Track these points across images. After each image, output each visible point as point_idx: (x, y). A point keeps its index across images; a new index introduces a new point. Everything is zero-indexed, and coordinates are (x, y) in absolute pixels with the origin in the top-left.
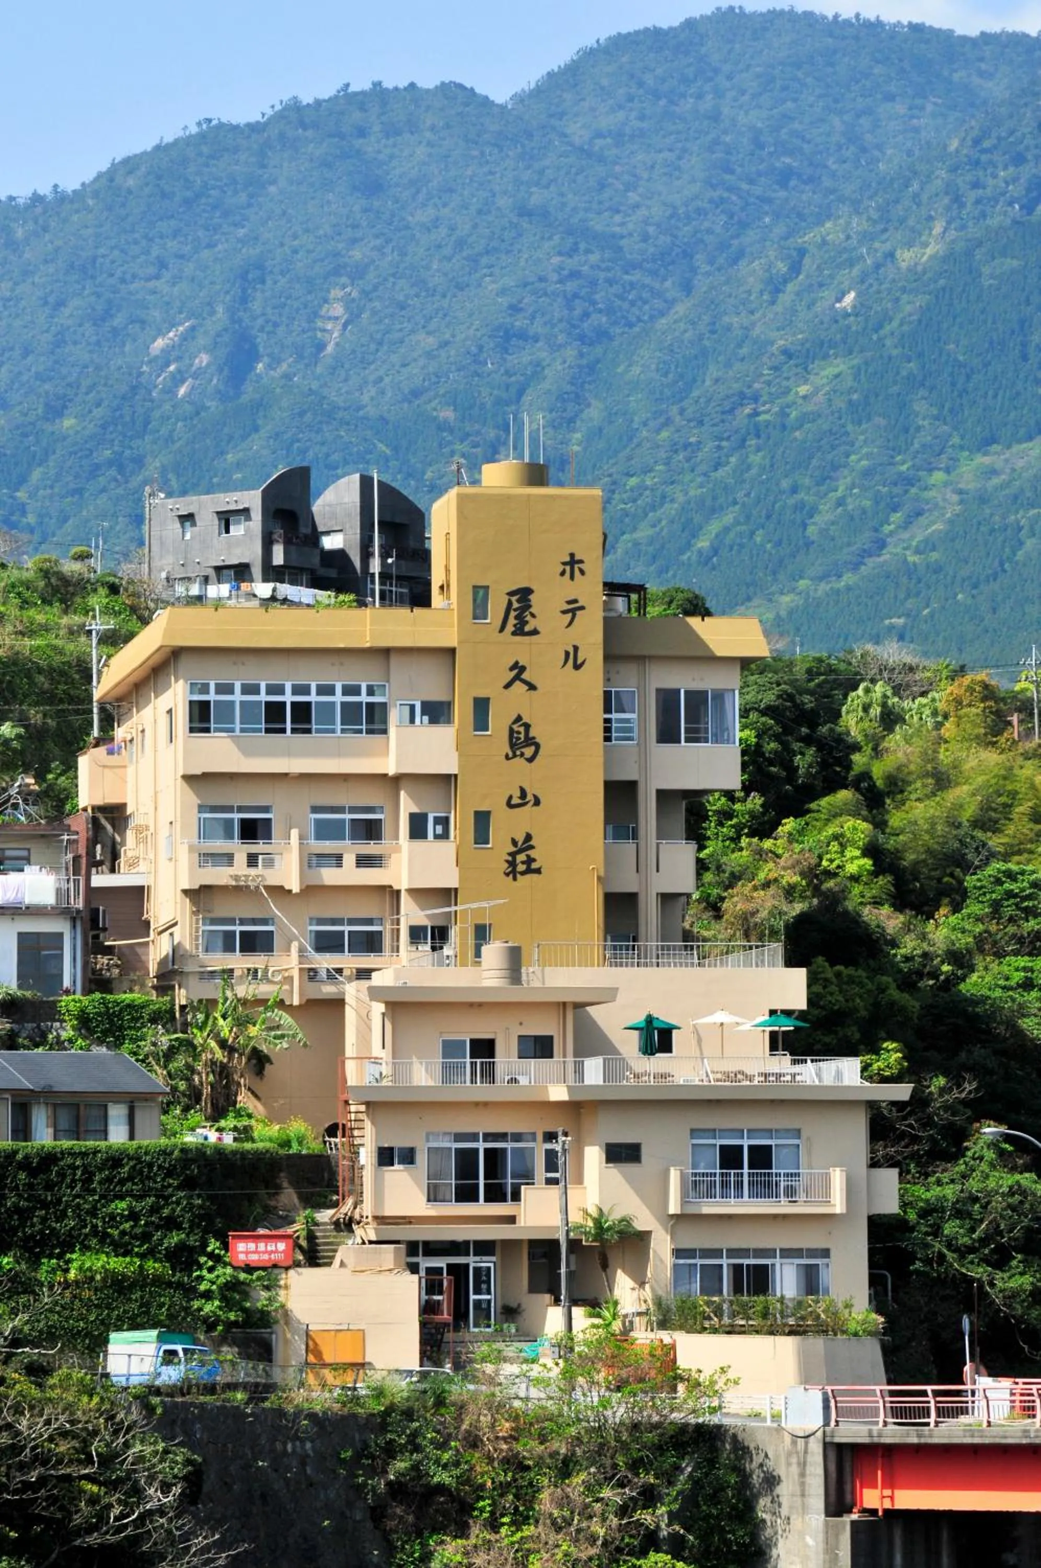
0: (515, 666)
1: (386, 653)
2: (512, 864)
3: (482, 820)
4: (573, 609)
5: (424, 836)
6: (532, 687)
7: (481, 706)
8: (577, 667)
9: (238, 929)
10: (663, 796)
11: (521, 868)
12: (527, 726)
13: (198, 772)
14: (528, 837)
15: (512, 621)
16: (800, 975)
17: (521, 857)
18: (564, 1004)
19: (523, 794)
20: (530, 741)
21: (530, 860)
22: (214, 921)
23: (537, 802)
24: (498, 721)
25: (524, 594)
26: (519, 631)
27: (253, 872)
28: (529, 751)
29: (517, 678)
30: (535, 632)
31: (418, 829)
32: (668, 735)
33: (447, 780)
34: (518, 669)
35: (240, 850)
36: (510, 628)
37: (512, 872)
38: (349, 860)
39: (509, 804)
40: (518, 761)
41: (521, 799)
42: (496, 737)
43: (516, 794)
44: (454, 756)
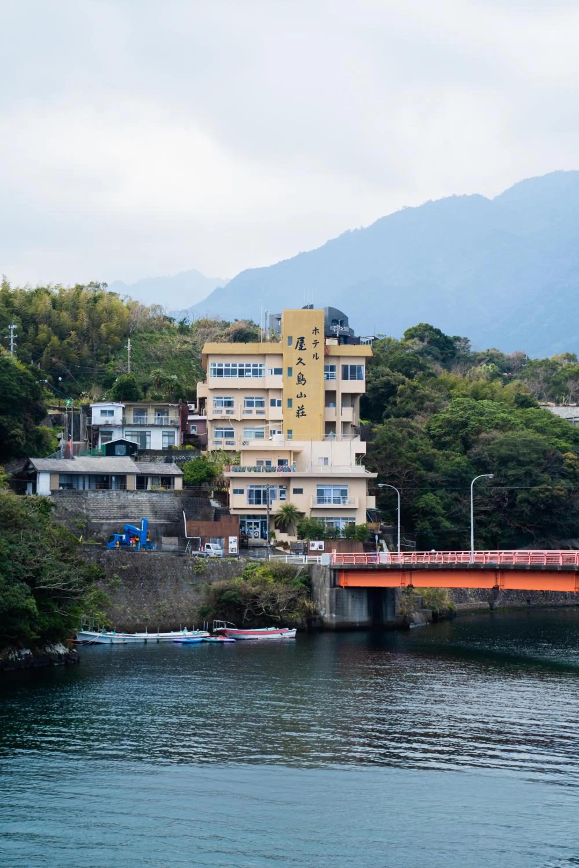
0: (299, 359)
1: (264, 355)
2: (298, 413)
3: (290, 401)
4: (316, 343)
5: (275, 405)
6: (304, 364)
7: (290, 370)
8: (317, 359)
9: (224, 431)
10: (343, 395)
11: (301, 414)
12: (303, 375)
13: (213, 388)
14: (303, 406)
15: (299, 346)
16: (364, 443)
17: (301, 412)
18: (291, 451)
19: (301, 394)
20: (303, 379)
21: (303, 412)
22: (217, 429)
23: (305, 396)
24: (295, 373)
25: (302, 339)
26: (301, 349)
27: (228, 415)
28: (303, 382)
29: (300, 362)
30: (305, 349)
31: (273, 403)
32: (345, 377)
33: (280, 390)
35: (224, 409)
36: (298, 348)
37: (298, 415)
38: (254, 412)
39: (298, 397)
40: (300, 385)
41: (301, 395)
42: (294, 378)
43: (299, 394)
44: (282, 383)
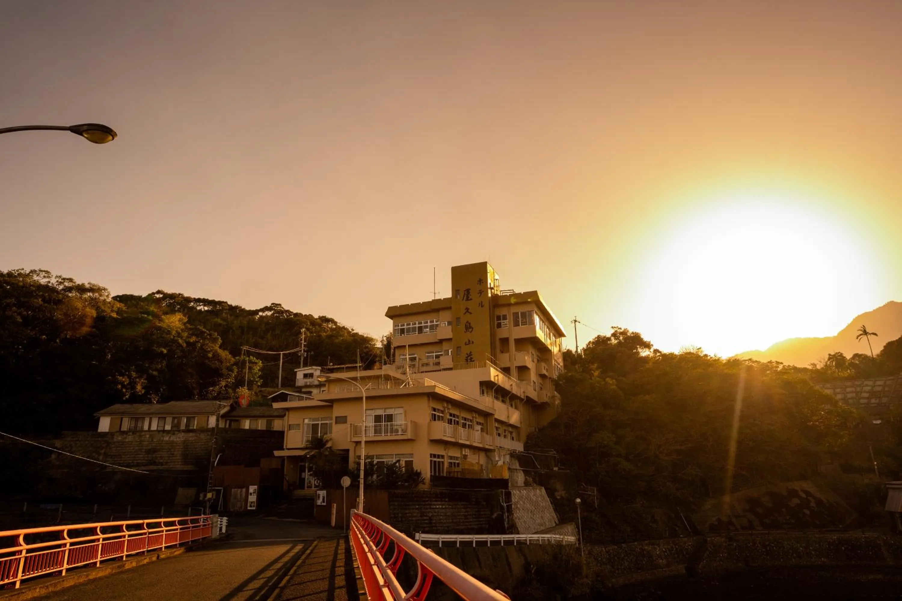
1: (437, 311)
2: (467, 360)
3: (459, 349)
4: (480, 292)
6: (471, 313)
7: (458, 320)
8: (482, 306)
10: (516, 340)
11: (469, 361)
12: (470, 324)
13: (396, 346)
14: (471, 352)
15: (465, 297)
17: (469, 358)
19: (469, 341)
20: (470, 327)
21: (471, 358)
23: (473, 343)
24: (463, 323)
25: (468, 290)
26: (467, 299)
28: (470, 330)
29: (467, 311)
30: (471, 299)
31: (447, 354)
32: (516, 324)
33: (450, 340)
34: (467, 309)
36: (465, 299)
37: (467, 362)
39: (466, 344)
40: (468, 333)
41: (469, 343)
42: (462, 327)
43: (467, 341)
44: (451, 333)
